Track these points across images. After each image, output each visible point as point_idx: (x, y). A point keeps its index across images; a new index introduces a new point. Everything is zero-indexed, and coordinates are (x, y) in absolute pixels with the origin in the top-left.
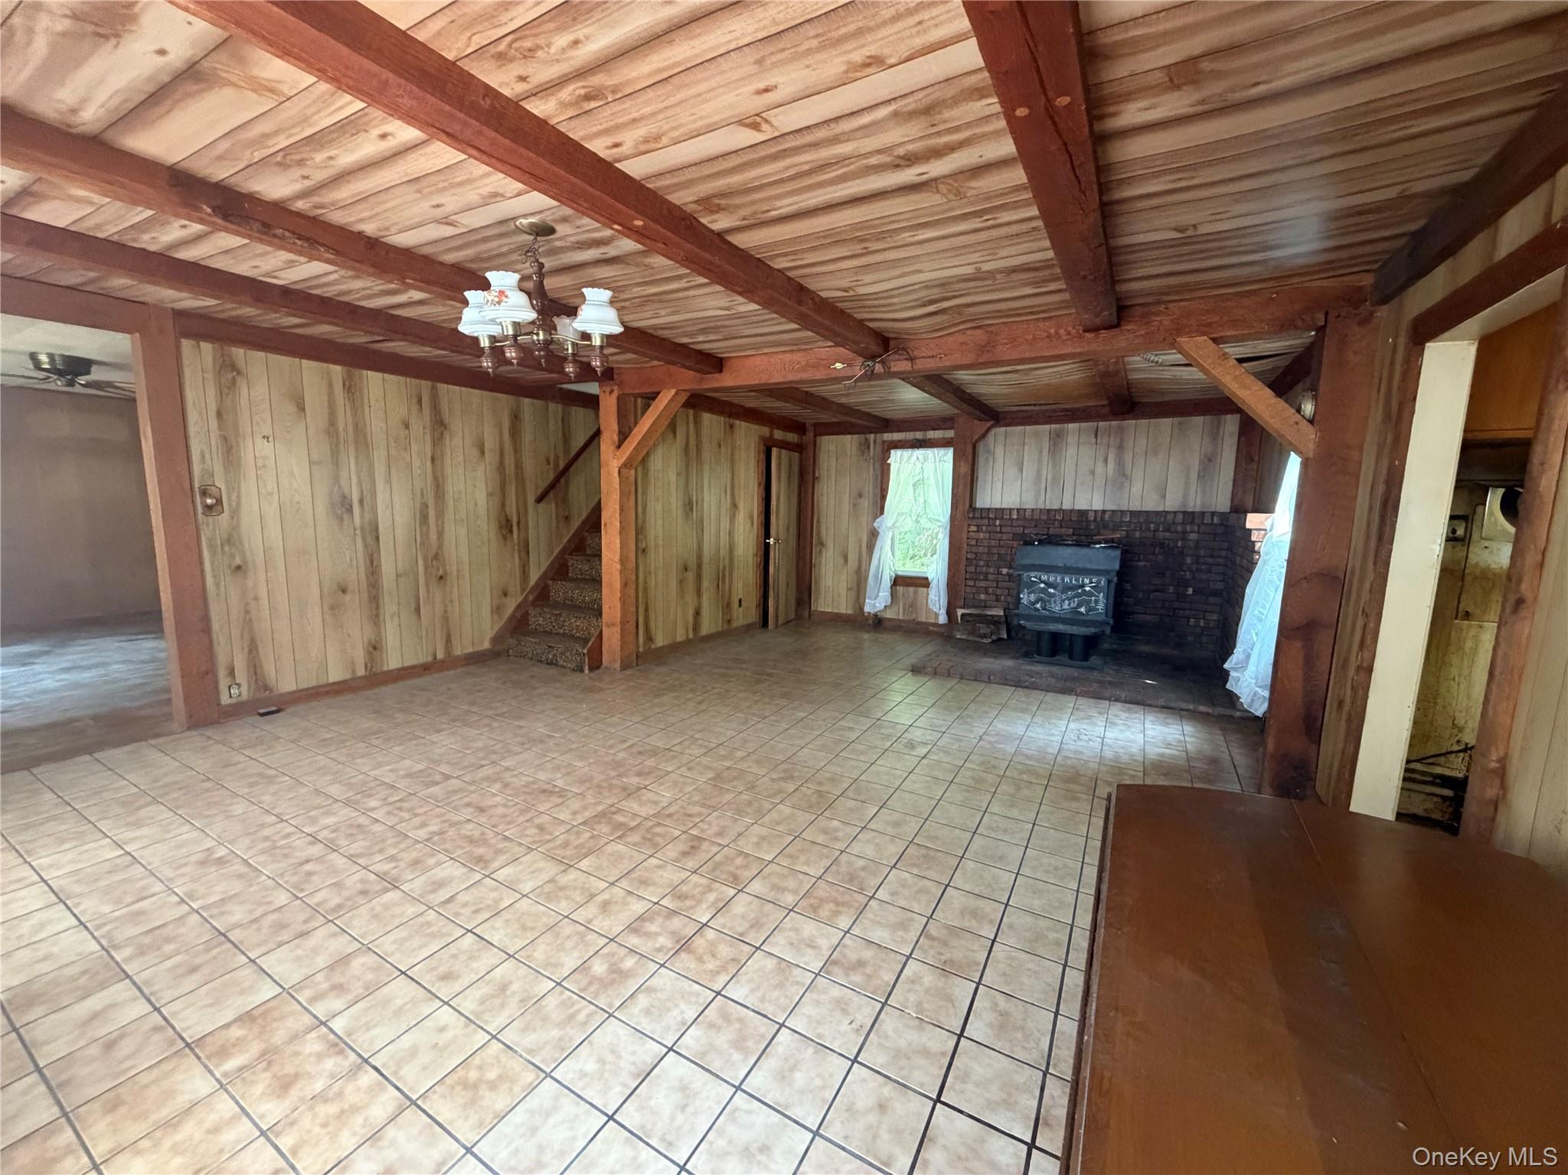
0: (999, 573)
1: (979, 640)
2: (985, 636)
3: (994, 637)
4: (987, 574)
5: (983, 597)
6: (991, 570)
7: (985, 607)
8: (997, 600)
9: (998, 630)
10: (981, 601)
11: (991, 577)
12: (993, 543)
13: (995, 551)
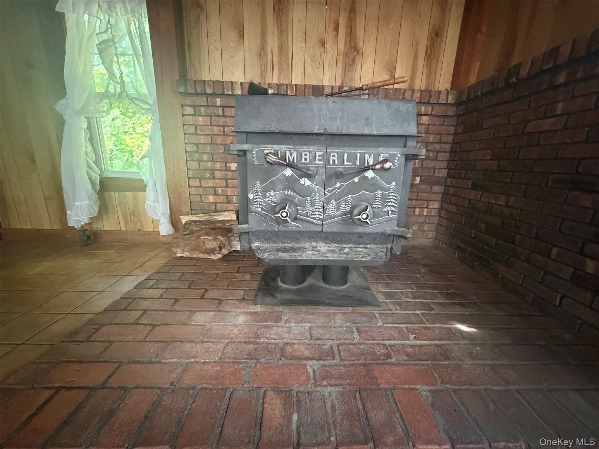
0: (227, 169)
1: (207, 256)
2: (212, 251)
3: (225, 252)
4: (213, 171)
5: (211, 199)
6: (218, 166)
7: (216, 211)
8: (228, 202)
9: (230, 241)
10: (210, 204)
11: (218, 174)
12: (216, 130)
13: (219, 140)
